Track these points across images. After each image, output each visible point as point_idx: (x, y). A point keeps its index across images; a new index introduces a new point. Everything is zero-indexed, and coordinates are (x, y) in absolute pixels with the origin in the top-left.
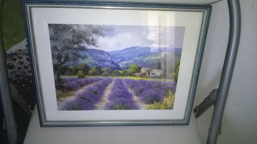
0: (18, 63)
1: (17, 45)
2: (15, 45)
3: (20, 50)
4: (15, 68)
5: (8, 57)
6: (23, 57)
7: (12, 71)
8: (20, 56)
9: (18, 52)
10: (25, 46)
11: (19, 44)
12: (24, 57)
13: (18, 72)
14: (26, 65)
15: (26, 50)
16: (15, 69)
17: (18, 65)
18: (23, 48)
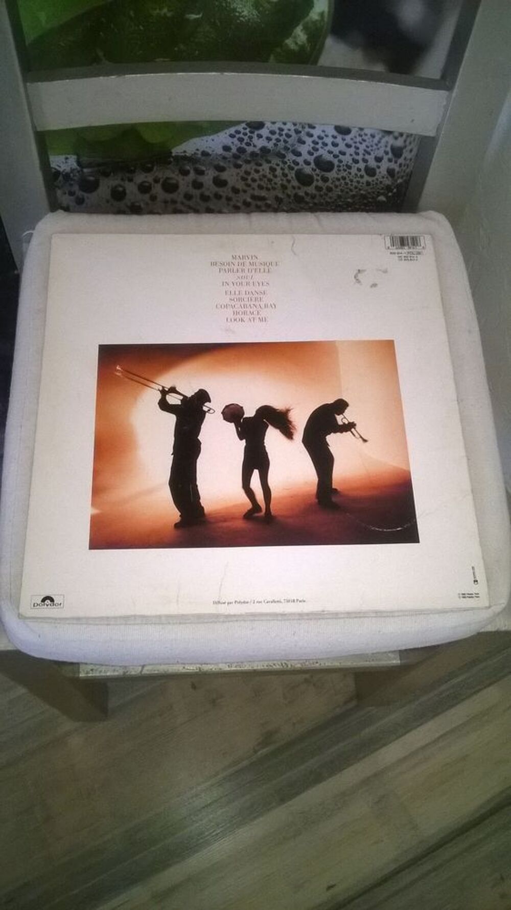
0: (189, 183)
1: (202, 138)
2: (200, 136)
3: (205, 154)
4: (179, 194)
5: (170, 161)
6: (206, 172)
7: (169, 197)
8: (200, 166)
9: (199, 156)
10: (220, 146)
11: (208, 137)
12: (210, 174)
13: (182, 203)
14: (207, 193)
15: (219, 158)
16: (178, 196)
17: (188, 186)
18: (213, 151)
